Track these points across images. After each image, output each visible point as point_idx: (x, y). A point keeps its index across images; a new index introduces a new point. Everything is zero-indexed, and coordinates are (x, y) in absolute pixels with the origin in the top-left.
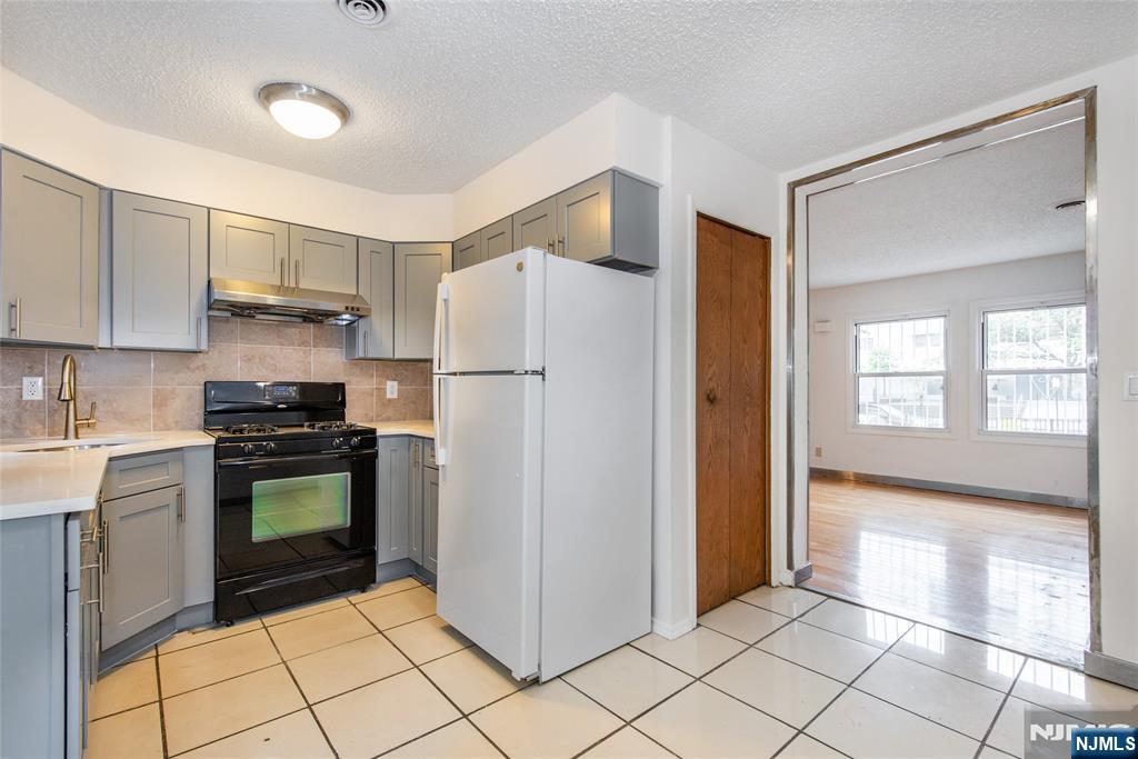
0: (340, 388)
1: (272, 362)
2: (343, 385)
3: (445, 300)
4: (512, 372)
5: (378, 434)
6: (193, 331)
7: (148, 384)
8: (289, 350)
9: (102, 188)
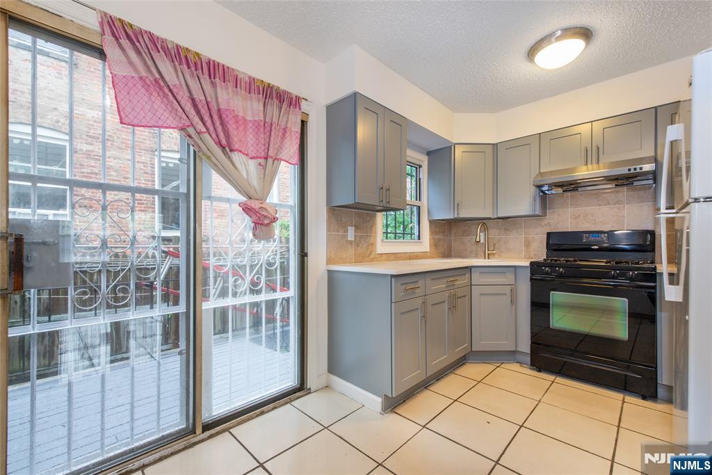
1: (592, 218)
2: (654, 230)
5: (658, 271)
6: (532, 203)
7: (521, 234)
8: (606, 208)
9: (493, 145)
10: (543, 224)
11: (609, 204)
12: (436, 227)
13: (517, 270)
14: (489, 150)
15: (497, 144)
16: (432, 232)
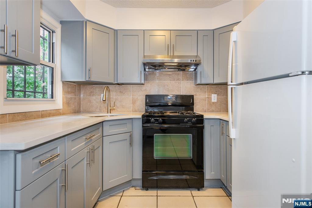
0: (192, 97)
1: (167, 87)
2: (193, 96)
3: (235, 42)
4: (287, 76)
5: (204, 118)
6: (139, 75)
7: (130, 96)
8: (173, 82)
9: (115, 30)
10: (142, 90)
11: (175, 80)
12: (68, 88)
13: (133, 121)
14: (112, 33)
15: (117, 30)
16: (65, 92)
